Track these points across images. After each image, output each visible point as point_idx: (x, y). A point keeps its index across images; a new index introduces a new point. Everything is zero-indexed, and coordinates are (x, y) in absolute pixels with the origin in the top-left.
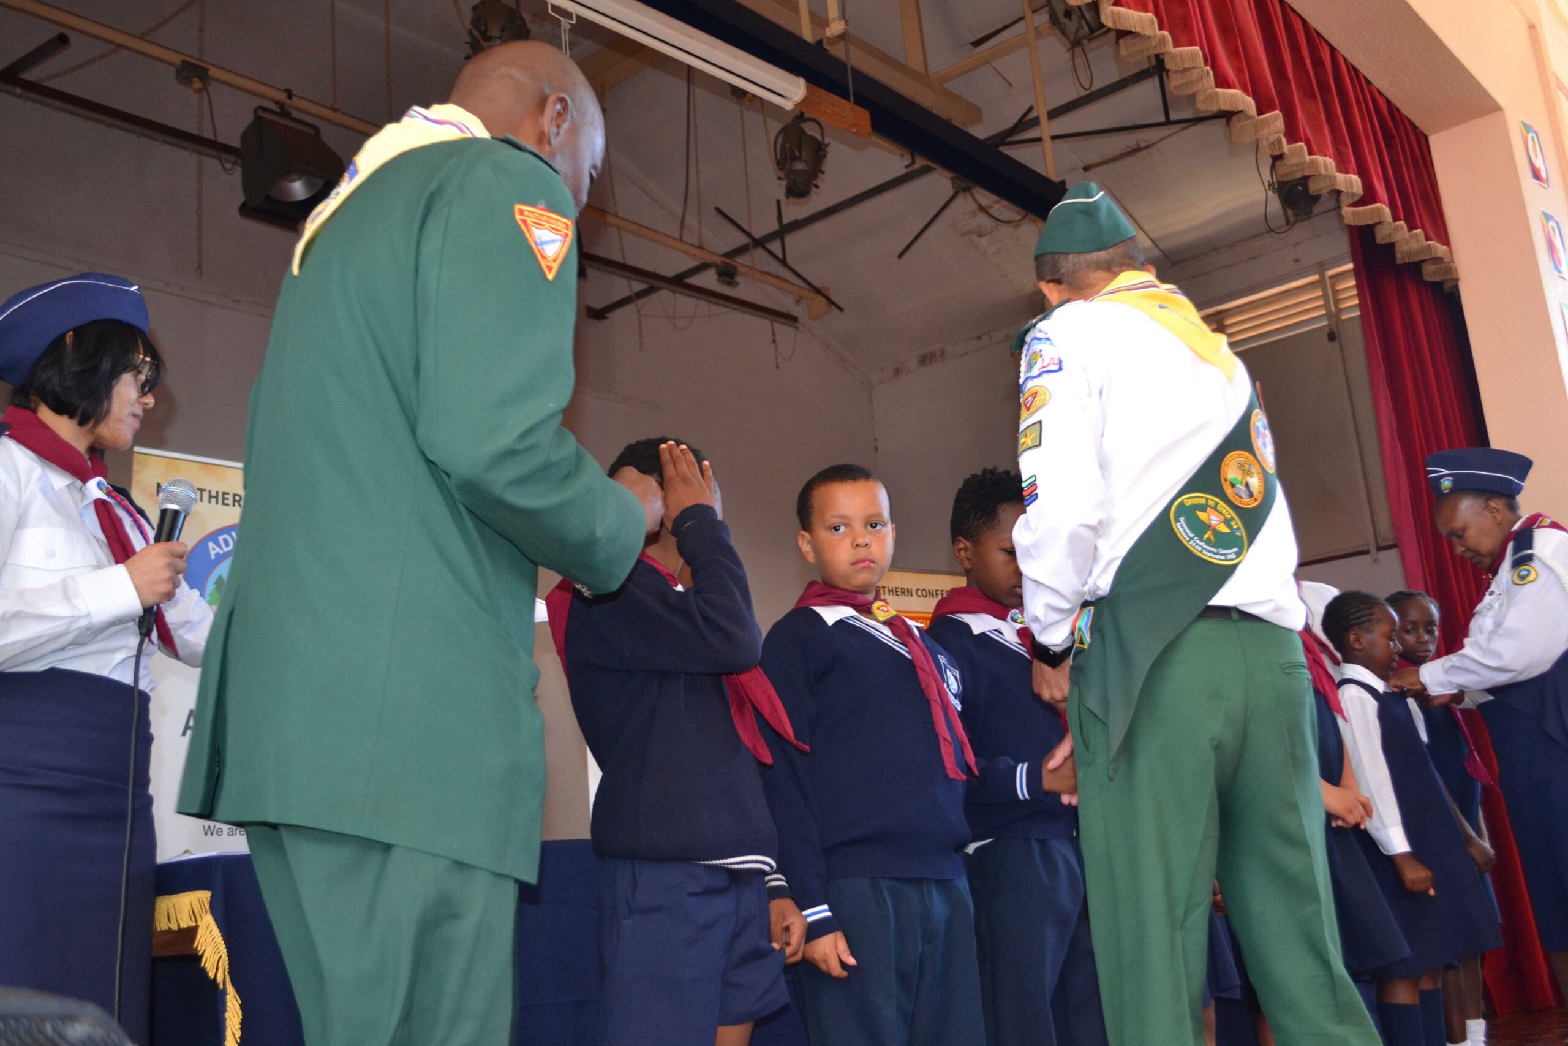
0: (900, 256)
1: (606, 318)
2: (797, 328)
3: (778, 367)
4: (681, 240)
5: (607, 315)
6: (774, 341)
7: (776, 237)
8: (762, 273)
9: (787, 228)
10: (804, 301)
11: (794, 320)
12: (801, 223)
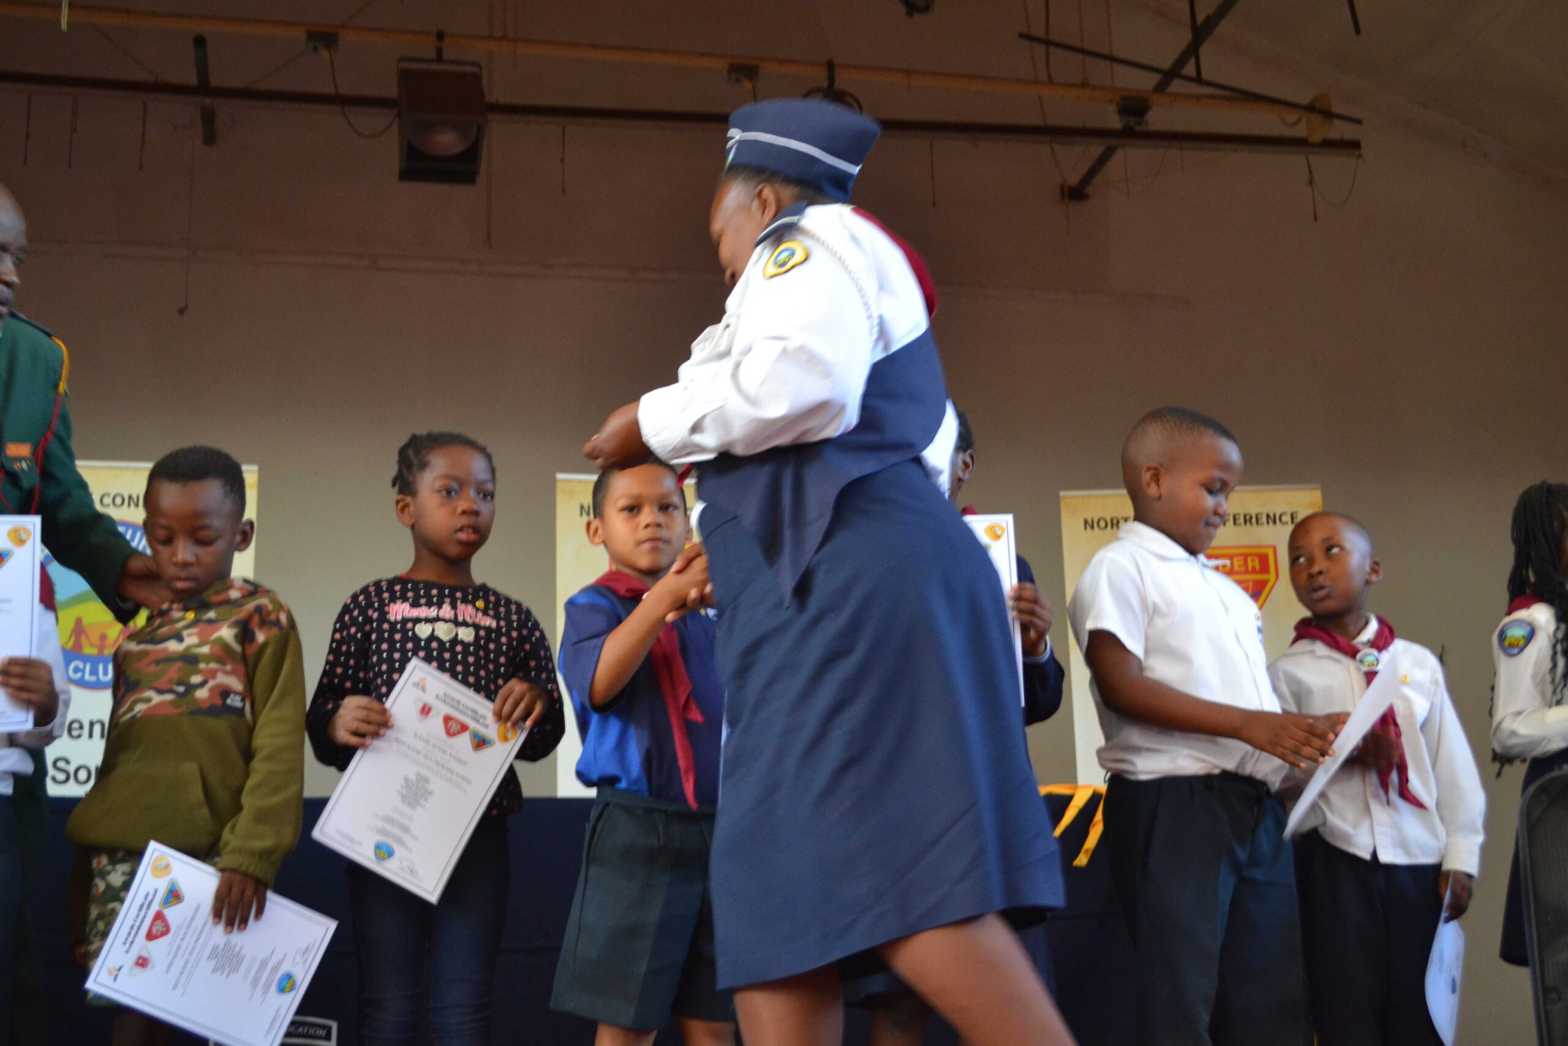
0: (1358, 31)
1: (1088, 196)
2: (1360, 156)
3: (1316, 218)
4: (1051, 81)
5: (1087, 192)
6: (1311, 183)
7: (1192, 51)
8: (1198, 98)
9: (1201, 32)
10: (1304, 120)
11: (1354, 145)
12: (1212, 22)
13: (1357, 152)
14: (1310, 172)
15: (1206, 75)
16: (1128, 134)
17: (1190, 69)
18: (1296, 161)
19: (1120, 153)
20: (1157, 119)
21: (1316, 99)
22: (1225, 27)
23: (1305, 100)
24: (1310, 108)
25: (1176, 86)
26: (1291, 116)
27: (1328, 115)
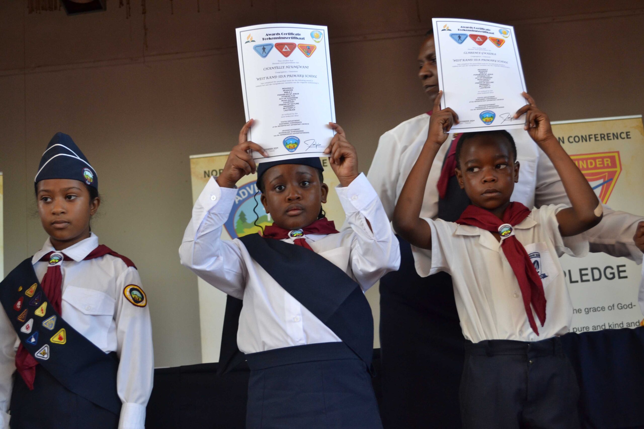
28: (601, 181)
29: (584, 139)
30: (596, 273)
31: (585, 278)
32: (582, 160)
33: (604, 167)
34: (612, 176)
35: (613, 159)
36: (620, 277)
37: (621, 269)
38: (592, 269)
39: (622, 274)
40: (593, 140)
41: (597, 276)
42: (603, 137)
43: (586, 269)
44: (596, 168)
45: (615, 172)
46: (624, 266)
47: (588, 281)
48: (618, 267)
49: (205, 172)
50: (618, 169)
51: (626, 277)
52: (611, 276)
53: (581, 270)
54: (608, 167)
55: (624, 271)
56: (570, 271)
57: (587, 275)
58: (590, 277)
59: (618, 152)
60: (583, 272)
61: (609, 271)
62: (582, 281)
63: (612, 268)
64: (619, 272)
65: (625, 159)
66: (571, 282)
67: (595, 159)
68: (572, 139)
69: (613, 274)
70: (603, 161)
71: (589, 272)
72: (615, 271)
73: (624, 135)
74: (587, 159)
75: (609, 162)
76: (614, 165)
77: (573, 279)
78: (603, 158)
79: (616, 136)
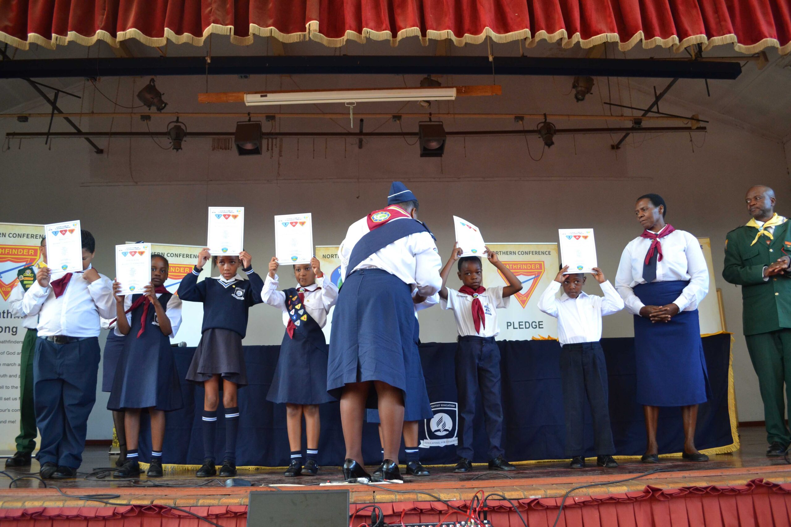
0: (709, 95)
1: (620, 148)
3: (693, 152)
4: (612, 115)
5: (619, 146)
6: (691, 141)
7: (656, 103)
8: (658, 117)
9: (658, 98)
10: (690, 122)
11: (704, 128)
12: (662, 95)
13: (705, 130)
14: (691, 138)
15: (660, 111)
16: (633, 129)
17: (655, 109)
18: (686, 134)
19: (631, 135)
20: (644, 124)
21: (693, 116)
22: (667, 96)
23: (690, 116)
24: (692, 119)
25: (650, 114)
26: (686, 121)
27: (698, 120)
28: (533, 276)
29: (526, 253)
30: (527, 324)
31: (521, 327)
32: (525, 264)
33: (536, 269)
34: (539, 273)
35: (540, 265)
36: (539, 328)
37: (540, 323)
38: (525, 322)
39: (541, 326)
40: (531, 254)
41: (527, 326)
42: (536, 253)
43: (522, 322)
44: (531, 269)
45: (541, 272)
46: (542, 322)
47: (523, 328)
48: (539, 322)
49: (323, 255)
50: (543, 270)
51: (543, 328)
52: (535, 327)
53: (519, 322)
54: (538, 269)
55: (542, 325)
56: (513, 323)
57: (522, 325)
58: (524, 326)
59: (544, 262)
60: (521, 324)
61: (534, 324)
62: (520, 328)
63: (536, 323)
64: (539, 325)
65: (547, 265)
66: (514, 328)
67: (531, 264)
68: (520, 253)
69: (536, 325)
70: (535, 266)
71: (524, 324)
72: (537, 324)
73: (547, 253)
74: (527, 264)
75: (538, 266)
76: (541, 268)
77: (515, 327)
78: (535, 264)
79: (543, 253)
